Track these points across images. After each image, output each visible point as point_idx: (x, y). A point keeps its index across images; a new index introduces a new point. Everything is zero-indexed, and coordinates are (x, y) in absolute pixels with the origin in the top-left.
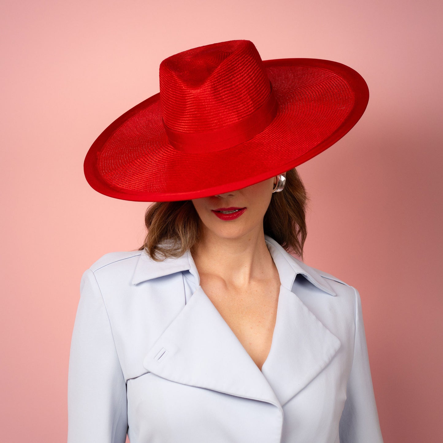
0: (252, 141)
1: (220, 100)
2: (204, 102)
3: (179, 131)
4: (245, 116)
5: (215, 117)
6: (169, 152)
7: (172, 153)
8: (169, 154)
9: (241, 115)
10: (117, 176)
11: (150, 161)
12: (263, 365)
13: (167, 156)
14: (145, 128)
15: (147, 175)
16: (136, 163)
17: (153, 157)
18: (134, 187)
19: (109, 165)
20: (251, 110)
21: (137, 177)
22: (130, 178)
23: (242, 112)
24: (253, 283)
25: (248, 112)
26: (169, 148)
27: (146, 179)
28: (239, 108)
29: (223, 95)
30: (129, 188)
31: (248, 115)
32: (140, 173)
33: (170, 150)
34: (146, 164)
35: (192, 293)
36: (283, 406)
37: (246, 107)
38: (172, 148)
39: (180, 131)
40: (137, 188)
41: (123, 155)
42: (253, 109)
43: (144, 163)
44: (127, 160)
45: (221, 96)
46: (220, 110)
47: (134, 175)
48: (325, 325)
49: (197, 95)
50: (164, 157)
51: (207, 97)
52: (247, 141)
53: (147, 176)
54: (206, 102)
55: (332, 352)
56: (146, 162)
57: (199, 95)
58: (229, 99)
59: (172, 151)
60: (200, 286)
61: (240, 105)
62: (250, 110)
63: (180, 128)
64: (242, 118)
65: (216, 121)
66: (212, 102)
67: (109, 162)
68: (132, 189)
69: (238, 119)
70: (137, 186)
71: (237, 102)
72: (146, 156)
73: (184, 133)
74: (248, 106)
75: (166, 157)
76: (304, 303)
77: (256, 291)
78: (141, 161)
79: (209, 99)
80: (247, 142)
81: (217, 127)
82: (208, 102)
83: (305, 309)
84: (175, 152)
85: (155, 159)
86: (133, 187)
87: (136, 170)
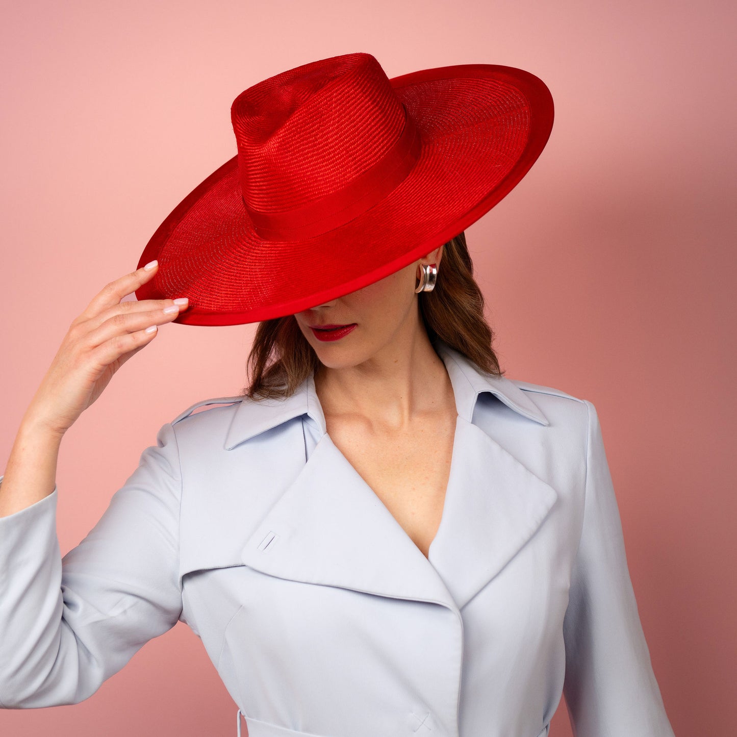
12: (431, 546)
24: (417, 419)
35: (316, 444)
36: (462, 610)
48: (527, 469)
55: (542, 511)
60: (327, 434)
76: (493, 439)
77: (422, 431)
83: (495, 448)
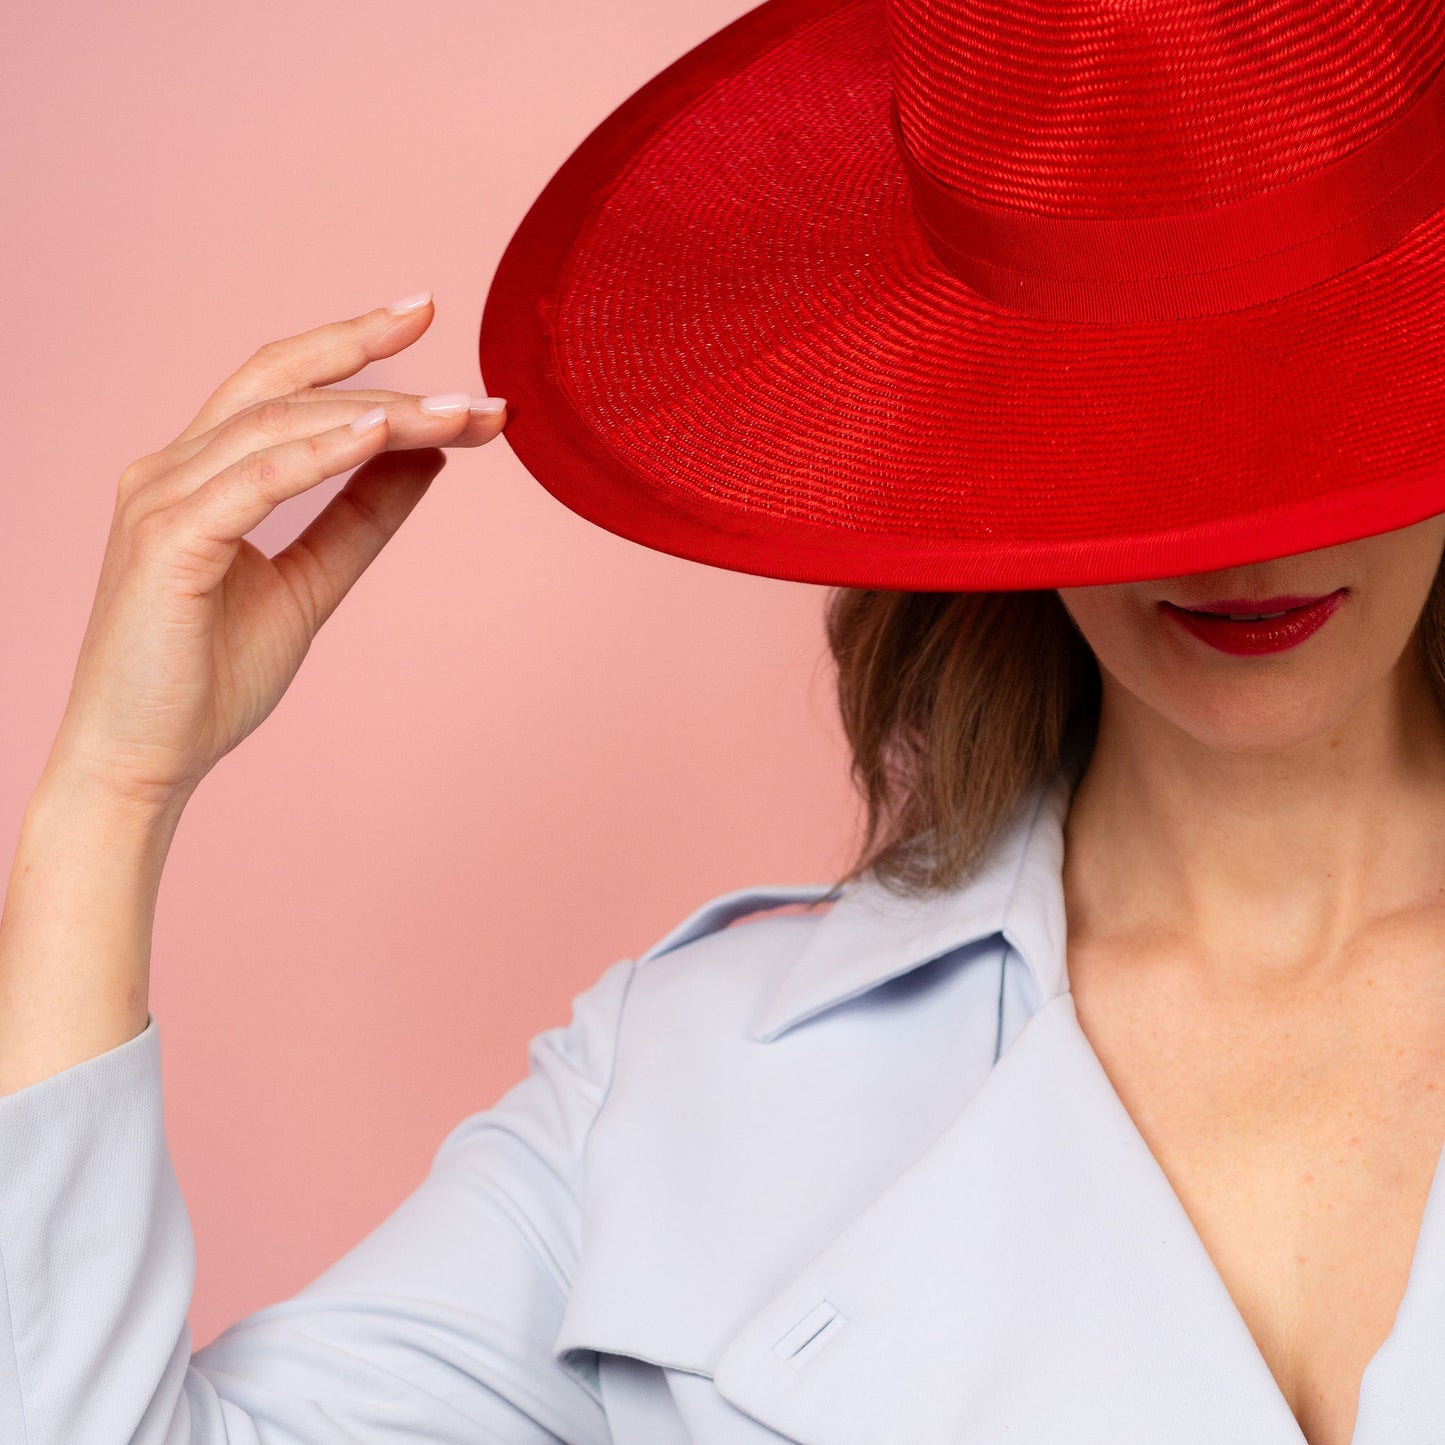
0: (1397, 258)
1: (1249, 45)
2: (1172, 60)
3: (1013, 207)
4: (1365, 132)
5: (1223, 137)
6: (946, 311)
7: (971, 319)
8: (954, 325)
9: (1346, 127)
10: (686, 437)
11: (852, 360)
13: (946, 334)
14: (772, 173)
15: (855, 435)
16: (776, 367)
17: (865, 339)
18: (802, 506)
19: (620, 374)
20: (1394, 99)
21: (802, 445)
22: (762, 450)
23: (1352, 109)
25: (1376, 111)
26: (945, 289)
27: (859, 461)
28: (1340, 86)
29: (1264, 22)
30: (772, 508)
31: (1378, 125)
32: (817, 427)
33: (951, 300)
34: (832, 376)
37: (1368, 84)
38: (961, 292)
39: (1019, 208)
40: (818, 510)
41: (690, 321)
42: (1402, 92)
43: (825, 373)
44: (715, 347)
45: (1253, 27)
46: (1251, 100)
47: (783, 437)
49: (1137, 22)
50: (928, 341)
51: (1189, 32)
52: (1371, 259)
53: (859, 440)
54: (1180, 61)
56: (834, 362)
57: (1151, 23)
58: (1289, 43)
59: (964, 305)
61: (1342, 70)
62: (1387, 96)
63: (1023, 191)
64: (1354, 137)
65: (1224, 159)
66: (1212, 56)
67: (620, 360)
68: (790, 513)
69: (1336, 146)
70: (814, 498)
71: (1328, 59)
72: (825, 330)
73: (1044, 214)
74: (1379, 76)
75: (936, 337)
78: (805, 357)
79: (1198, 45)
80: (1373, 263)
81: (1229, 188)
82: (1187, 59)
84: (984, 312)
85: (878, 347)
86: (790, 503)
87: (788, 404)
